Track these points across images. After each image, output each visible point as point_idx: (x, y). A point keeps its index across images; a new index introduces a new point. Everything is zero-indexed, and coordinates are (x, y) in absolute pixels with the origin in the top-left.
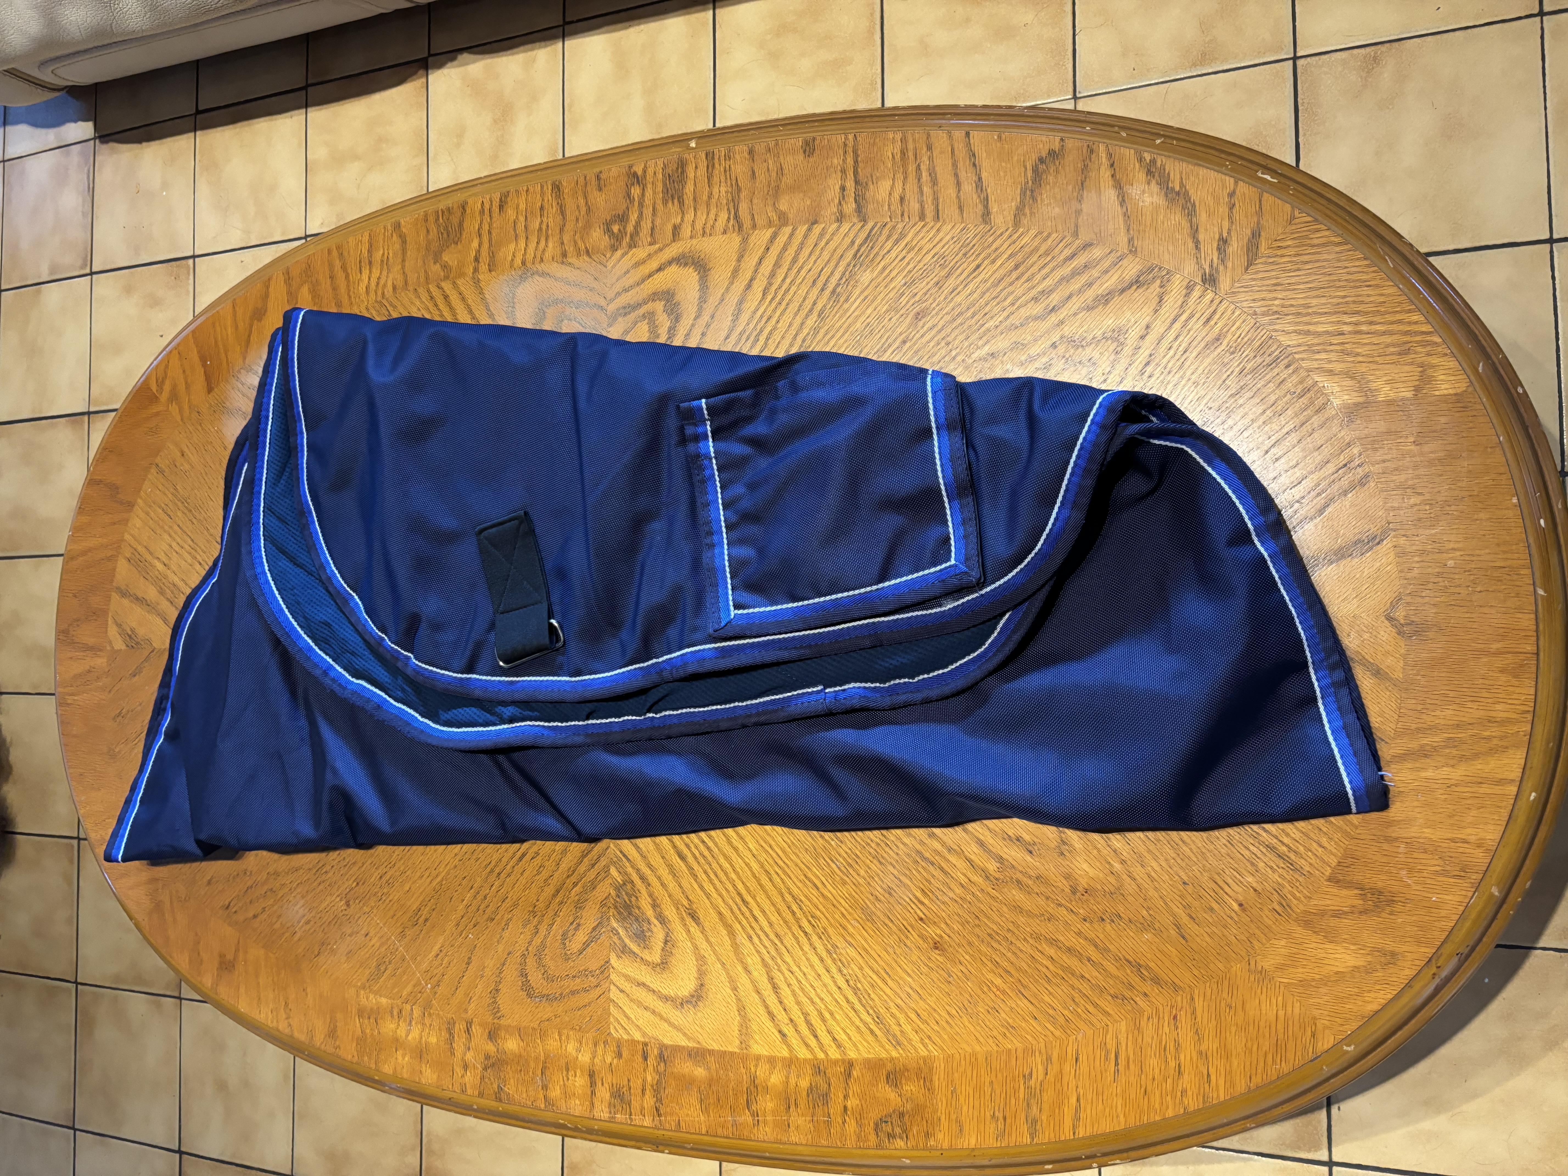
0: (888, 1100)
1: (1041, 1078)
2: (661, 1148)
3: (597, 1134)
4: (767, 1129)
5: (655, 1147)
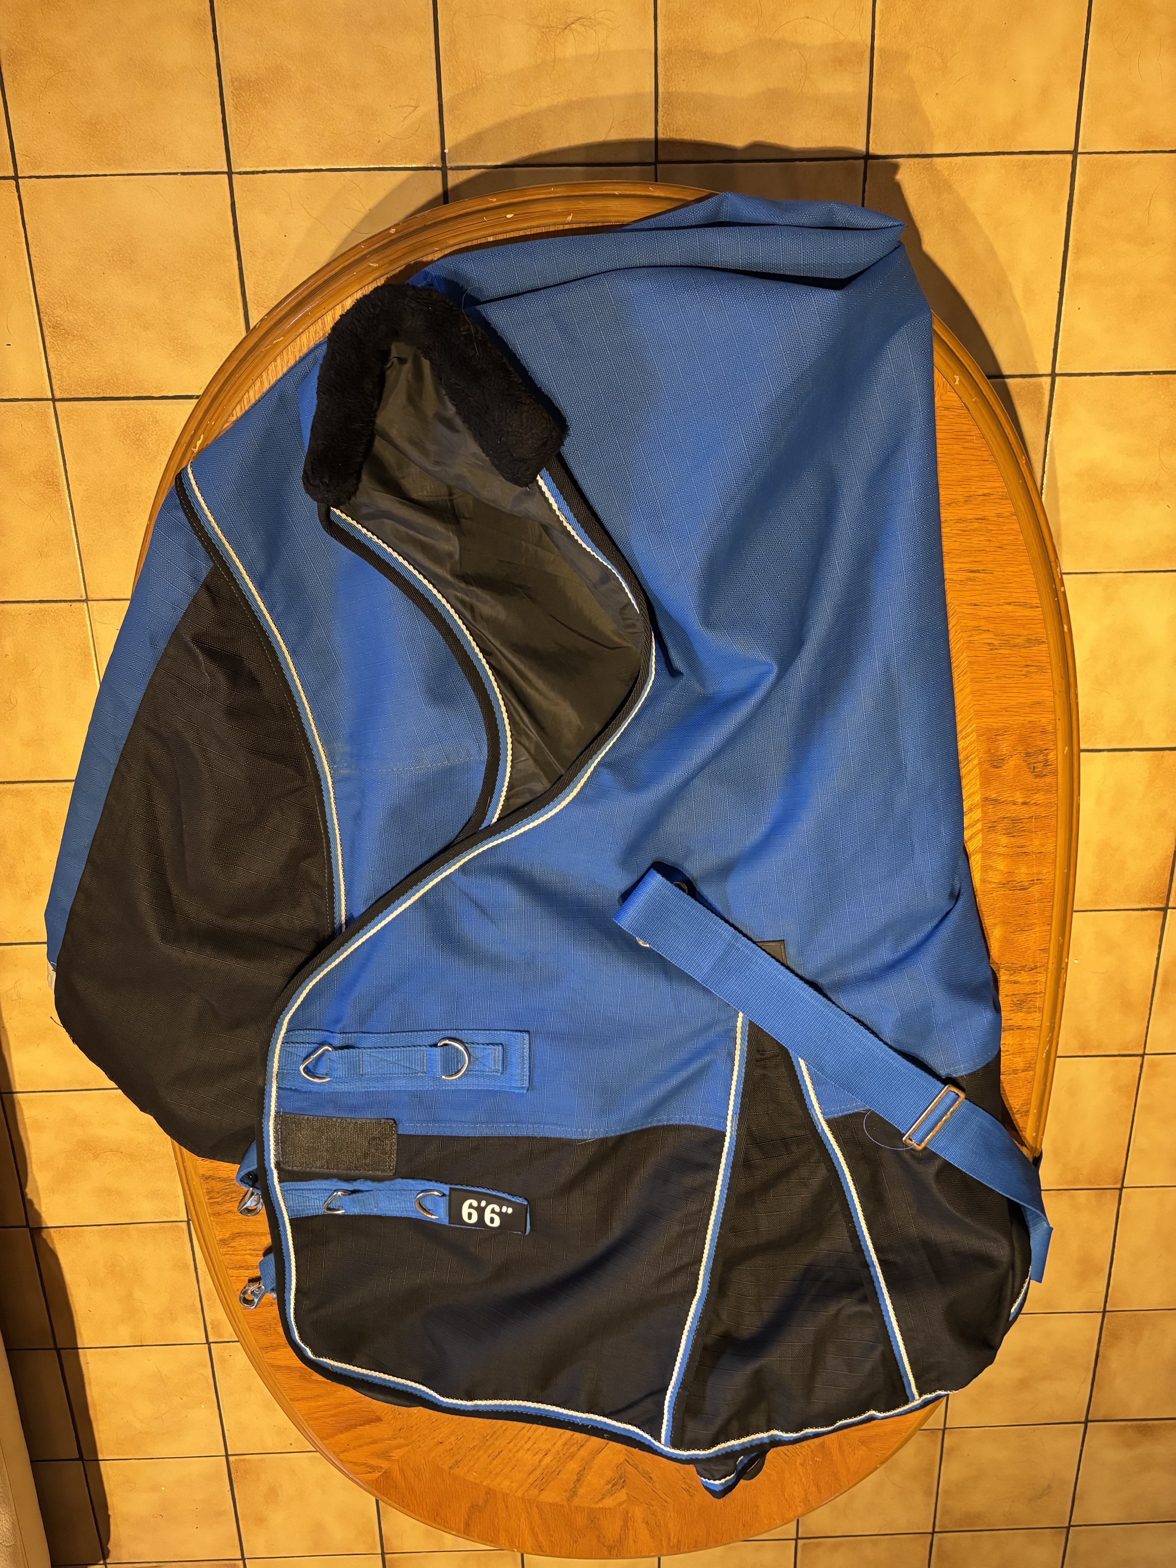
0: (1016, 766)
1: (992, 636)
2: (1064, 966)
3: (1054, 1023)
4: (1044, 872)
5: (1063, 971)
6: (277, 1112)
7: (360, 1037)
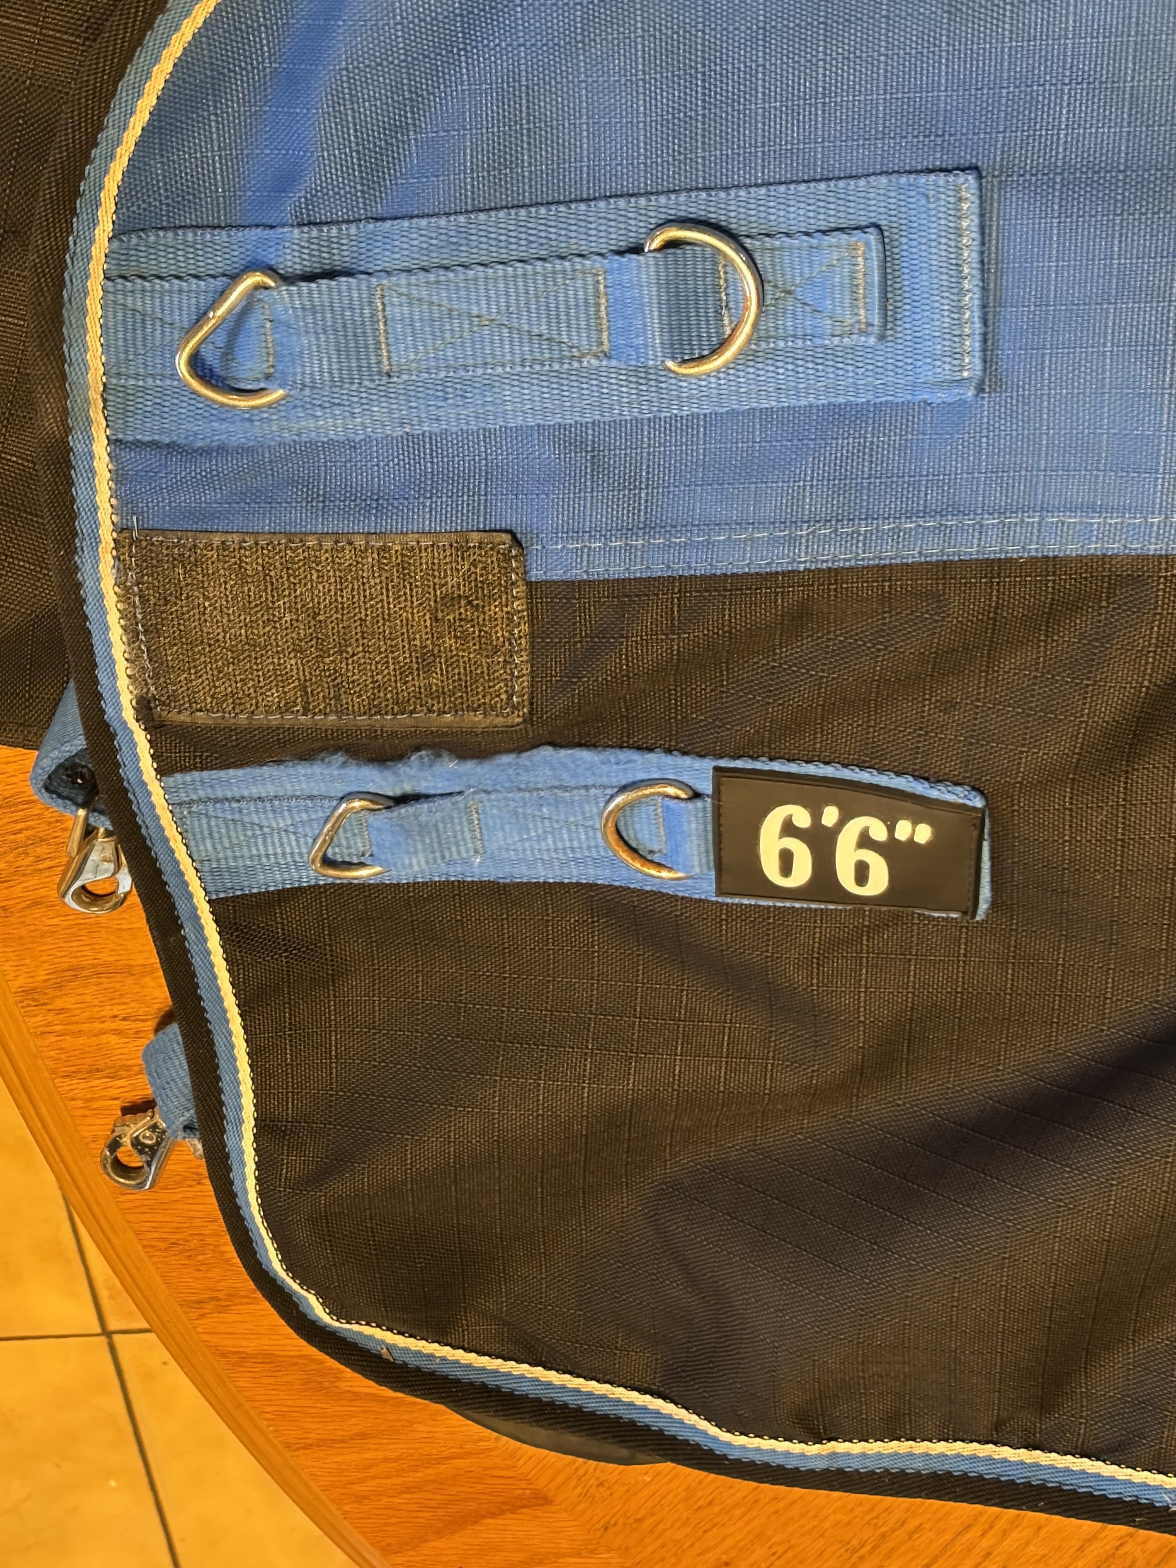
6: (120, 529)
7: (371, 238)
